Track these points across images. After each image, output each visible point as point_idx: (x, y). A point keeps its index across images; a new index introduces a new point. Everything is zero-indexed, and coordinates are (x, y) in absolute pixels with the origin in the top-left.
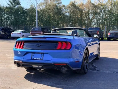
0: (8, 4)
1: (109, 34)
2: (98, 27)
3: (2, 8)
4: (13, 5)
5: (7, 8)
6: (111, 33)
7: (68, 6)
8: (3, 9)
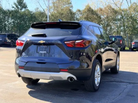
0: (13, 7)
1: (133, 43)
2: (118, 35)
3: (7, 11)
4: (18, 8)
5: (12, 11)
6: (135, 43)
7: (83, 11)
8: (7, 13)
